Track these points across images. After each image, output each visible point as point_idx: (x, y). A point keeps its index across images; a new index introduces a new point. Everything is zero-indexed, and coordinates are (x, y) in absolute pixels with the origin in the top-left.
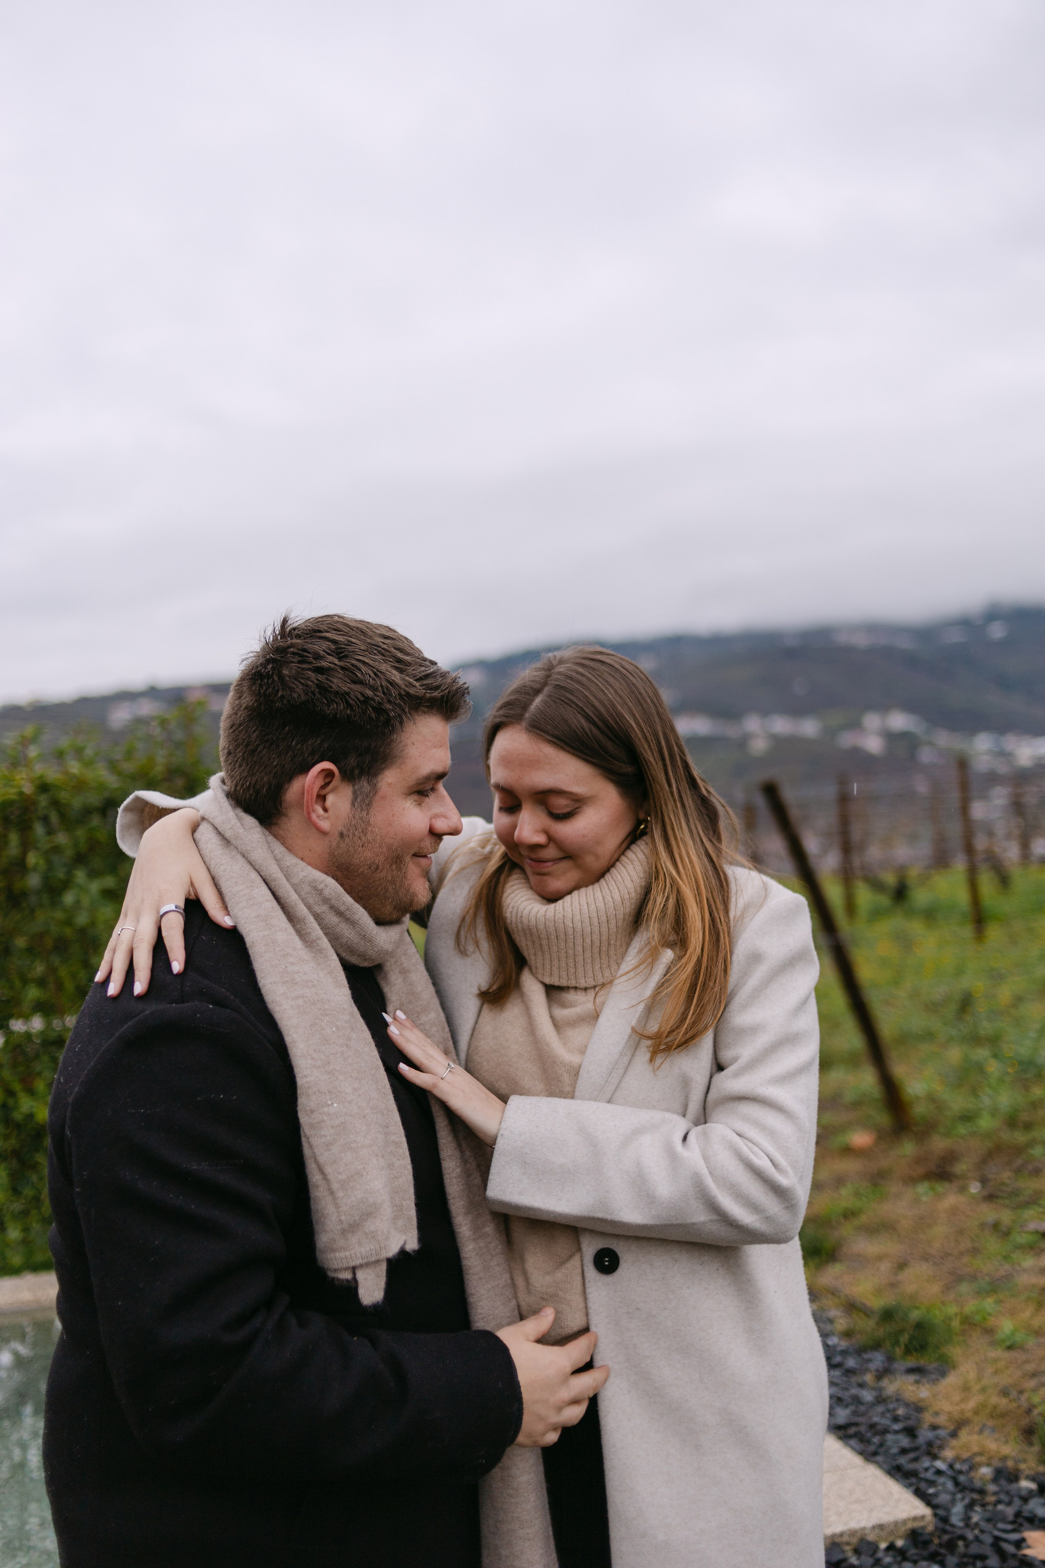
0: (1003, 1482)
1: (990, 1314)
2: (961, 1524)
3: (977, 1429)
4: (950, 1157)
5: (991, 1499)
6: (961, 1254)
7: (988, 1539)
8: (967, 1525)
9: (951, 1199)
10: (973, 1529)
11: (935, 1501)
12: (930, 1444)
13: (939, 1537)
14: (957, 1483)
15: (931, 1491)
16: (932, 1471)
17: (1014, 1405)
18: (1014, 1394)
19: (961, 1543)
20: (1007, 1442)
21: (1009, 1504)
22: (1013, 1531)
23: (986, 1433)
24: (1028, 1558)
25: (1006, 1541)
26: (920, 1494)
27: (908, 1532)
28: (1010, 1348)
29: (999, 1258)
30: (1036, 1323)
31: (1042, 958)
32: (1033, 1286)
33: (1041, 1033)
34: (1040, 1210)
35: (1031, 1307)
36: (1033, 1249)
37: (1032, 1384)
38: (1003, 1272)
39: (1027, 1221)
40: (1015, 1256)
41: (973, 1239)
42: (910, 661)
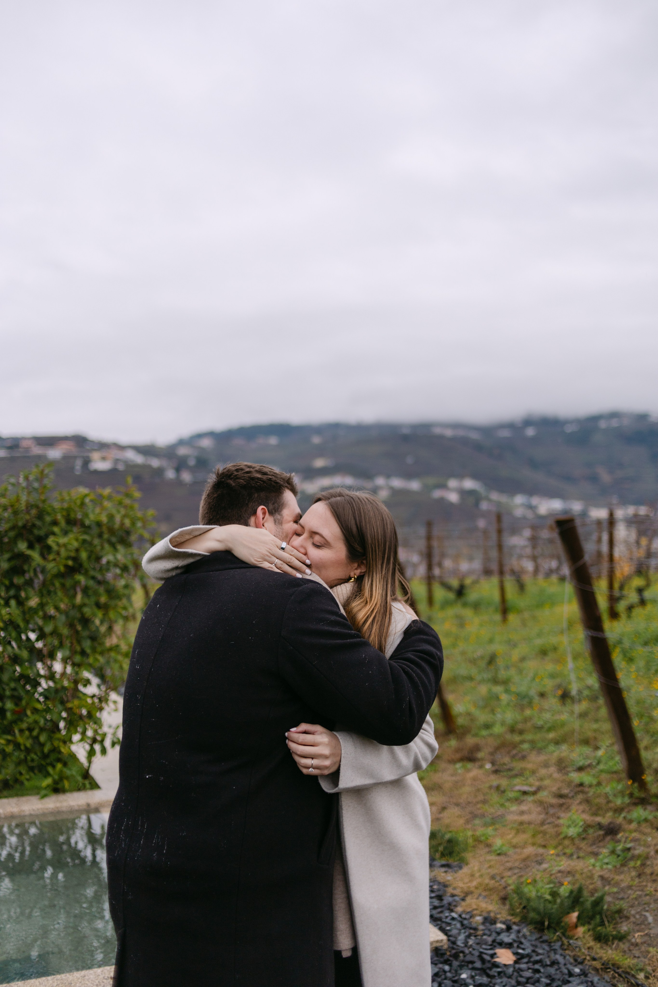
0: (488, 924)
1: (490, 836)
2: (462, 945)
3: (476, 896)
4: (477, 748)
5: (480, 933)
6: (478, 803)
7: (476, 953)
8: (466, 946)
9: (474, 772)
10: (469, 948)
11: (450, 933)
12: (450, 904)
13: (450, 951)
14: (462, 925)
15: (448, 928)
16: (450, 918)
17: (498, 884)
18: (498, 878)
19: (461, 955)
20: (492, 903)
21: (490, 936)
22: (491, 949)
23: (481, 898)
24: (496, 963)
25: (486, 954)
26: (442, 929)
27: (433, 949)
28: (499, 854)
29: (498, 805)
30: (515, 841)
31: (540, 635)
32: (516, 821)
33: (534, 679)
34: (523, 779)
35: (513, 832)
36: (517, 801)
37: (509, 873)
38: (500, 813)
39: (515, 785)
40: (507, 804)
41: (484, 795)
42: (478, 447)
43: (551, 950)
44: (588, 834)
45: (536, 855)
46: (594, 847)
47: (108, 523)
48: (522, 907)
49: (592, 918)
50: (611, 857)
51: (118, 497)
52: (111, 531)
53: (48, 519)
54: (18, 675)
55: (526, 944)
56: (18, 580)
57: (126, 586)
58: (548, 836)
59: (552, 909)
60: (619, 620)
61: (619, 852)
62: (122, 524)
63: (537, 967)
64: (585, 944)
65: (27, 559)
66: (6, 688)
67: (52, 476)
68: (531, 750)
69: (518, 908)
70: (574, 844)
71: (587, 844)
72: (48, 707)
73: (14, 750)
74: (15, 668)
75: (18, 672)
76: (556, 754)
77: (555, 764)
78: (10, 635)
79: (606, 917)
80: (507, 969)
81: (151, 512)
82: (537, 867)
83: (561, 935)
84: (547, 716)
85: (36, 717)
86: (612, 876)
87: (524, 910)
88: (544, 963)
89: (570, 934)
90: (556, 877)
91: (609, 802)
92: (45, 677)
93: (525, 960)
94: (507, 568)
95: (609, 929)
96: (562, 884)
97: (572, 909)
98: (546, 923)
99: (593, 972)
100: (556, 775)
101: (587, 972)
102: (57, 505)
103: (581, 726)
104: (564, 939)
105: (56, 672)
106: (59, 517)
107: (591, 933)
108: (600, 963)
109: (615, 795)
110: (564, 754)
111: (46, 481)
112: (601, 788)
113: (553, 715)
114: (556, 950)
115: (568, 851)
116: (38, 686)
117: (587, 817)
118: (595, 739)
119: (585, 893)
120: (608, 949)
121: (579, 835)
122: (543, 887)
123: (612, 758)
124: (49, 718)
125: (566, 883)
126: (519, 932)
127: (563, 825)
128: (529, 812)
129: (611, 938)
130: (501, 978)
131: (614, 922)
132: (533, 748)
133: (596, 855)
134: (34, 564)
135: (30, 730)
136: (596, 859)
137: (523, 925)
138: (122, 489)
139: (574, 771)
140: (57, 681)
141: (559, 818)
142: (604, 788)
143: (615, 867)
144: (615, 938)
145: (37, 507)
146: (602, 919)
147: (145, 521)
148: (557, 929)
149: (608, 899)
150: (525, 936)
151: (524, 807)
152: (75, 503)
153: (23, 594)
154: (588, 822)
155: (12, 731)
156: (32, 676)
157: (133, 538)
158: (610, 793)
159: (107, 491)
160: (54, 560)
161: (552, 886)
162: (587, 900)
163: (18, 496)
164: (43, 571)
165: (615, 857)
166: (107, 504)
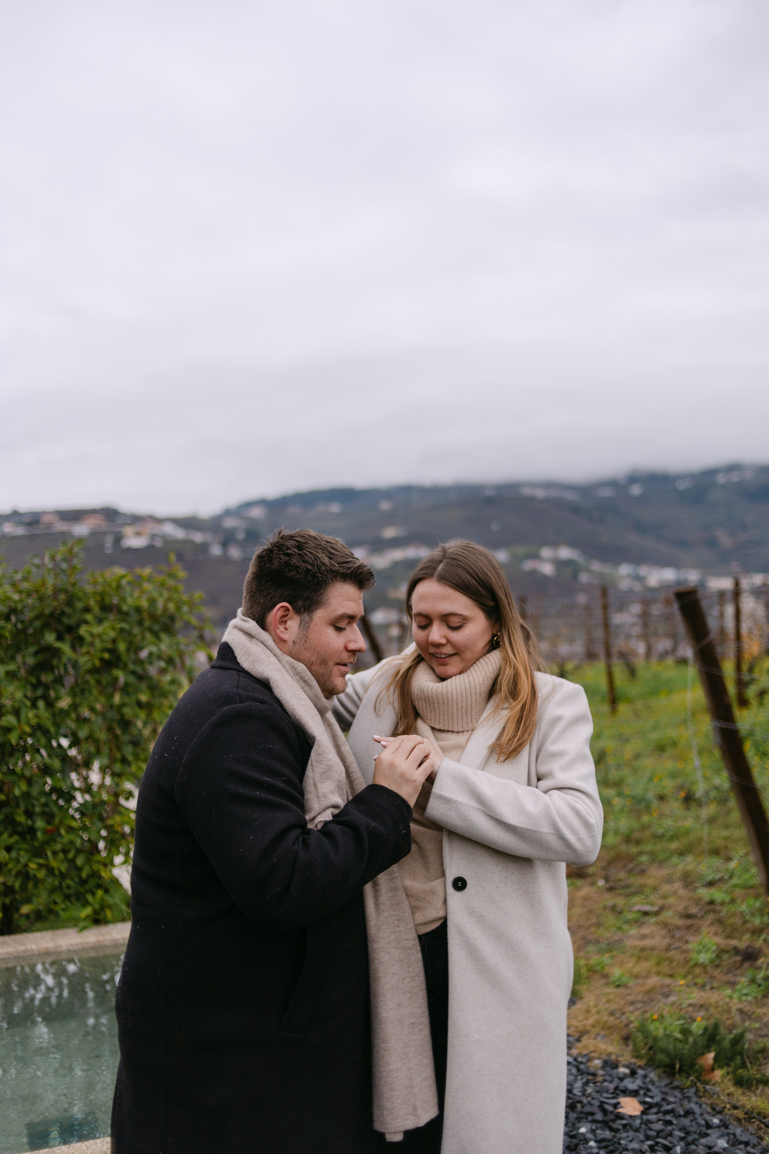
0: (608, 1069)
1: (606, 965)
2: (580, 1094)
3: (593, 1036)
5: (600, 1079)
6: (590, 926)
7: (596, 1103)
8: (584, 1095)
9: (585, 890)
10: (587, 1097)
14: (579, 1070)
17: (618, 1021)
18: (618, 1014)
19: (579, 1105)
20: (612, 1044)
21: (611, 1082)
22: (613, 1098)
23: (599, 1038)
24: (620, 1114)
25: (607, 1103)
28: (618, 986)
29: (614, 928)
30: (636, 970)
31: (656, 727)
32: (636, 947)
33: (651, 779)
34: (643, 897)
35: (634, 960)
36: (637, 923)
37: (631, 1008)
38: (616, 938)
39: (634, 905)
40: (625, 927)
41: (597, 917)
42: (575, 509)
43: (684, 1098)
44: (722, 960)
45: (662, 986)
46: (730, 975)
47: (149, 608)
48: (647, 1047)
49: (731, 1059)
50: (750, 987)
51: (160, 578)
52: (154, 618)
53: (79, 605)
54: (49, 788)
55: (655, 1091)
56: (46, 678)
57: (173, 682)
58: (675, 964)
59: (683, 1049)
60: (748, 708)
61: (759, 981)
62: (165, 609)
63: (668, 1117)
64: (724, 1090)
65: (56, 653)
66: (36, 803)
67: (82, 555)
68: (651, 863)
69: (643, 1049)
70: (706, 973)
71: (721, 972)
72: (85, 825)
73: (47, 876)
74: (46, 780)
75: (49, 785)
76: (680, 867)
77: (679, 879)
78: (39, 741)
79: (748, 1057)
80: (634, 1120)
81: (198, 595)
82: (664, 1000)
83: (695, 1080)
84: (668, 822)
85: (72, 837)
86: (752, 1009)
87: (650, 1052)
88: (677, 1114)
89: (706, 1078)
90: (687, 1012)
91: (745, 922)
92: (79, 789)
93: (654, 1110)
94: (614, 650)
95: (752, 1072)
96: (694, 1020)
97: (707, 1048)
98: (677, 1066)
99: (735, 1123)
100: (682, 892)
101: (727, 1123)
102: (89, 589)
103: (709, 834)
104: (698, 1084)
105: (93, 784)
106: (92, 603)
107: (730, 1077)
108: (743, 1111)
109: (752, 914)
110: (690, 867)
111: (76, 561)
112: (736, 905)
113: (675, 821)
114: (690, 1097)
115: (700, 981)
116: (72, 801)
117: (719, 940)
118: (726, 848)
119: (722, 1030)
120: (752, 1095)
121: (712, 961)
122: (672, 1024)
123: (746, 870)
124: (86, 837)
125: (699, 1019)
126: (645, 1077)
127: (693, 950)
128: (652, 936)
129: (754, 1083)
130: (627, 1131)
131: (758, 1063)
132: (653, 861)
133: (732, 984)
134: (64, 659)
135: (65, 851)
136: (732, 990)
137: (650, 1069)
138: (164, 568)
139: (703, 886)
140: (94, 794)
141: (687, 942)
142: (739, 906)
143: (756, 998)
144: (759, 1082)
145: (66, 592)
146: (743, 1059)
147: (192, 605)
148: (691, 1073)
149: (749, 1036)
150: (652, 1082)
151: (645, 930)
152: (110, 586)
153: (52, 694)
154: (722, 947)
155: (43, 854)
156: (65, 789)
157: (178, 625)
158: (747, 911)
159: (147, 571)
160: (88, 653)
161: (682, 1022)
162: (724, 1039)
163: (43, 579)
164: (75, 665)
165: (756, 986)
166: (147, 586)
